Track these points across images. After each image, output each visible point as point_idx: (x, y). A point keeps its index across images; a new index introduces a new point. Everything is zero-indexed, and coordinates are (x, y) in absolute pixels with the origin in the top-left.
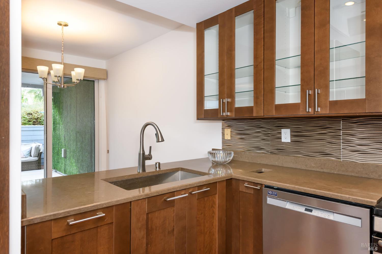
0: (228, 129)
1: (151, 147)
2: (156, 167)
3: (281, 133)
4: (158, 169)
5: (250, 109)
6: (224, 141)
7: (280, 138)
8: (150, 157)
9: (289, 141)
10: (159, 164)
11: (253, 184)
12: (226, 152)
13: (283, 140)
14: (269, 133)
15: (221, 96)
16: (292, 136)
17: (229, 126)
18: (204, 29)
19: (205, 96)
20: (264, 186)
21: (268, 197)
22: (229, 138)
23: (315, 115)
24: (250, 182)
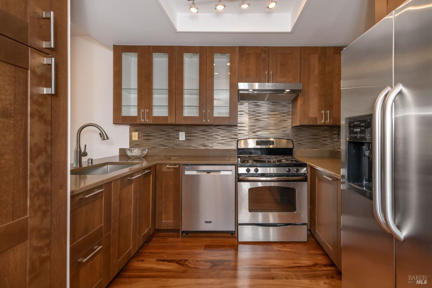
0: (136, 133)
1: (85, 145)
2: (89, 163)
3: (179, 135)
4: (90, 164)
5: (165, 118)
6: (131, 142)
7: (179, 138)
8: (85, 154)
9: (184, 140)
10: (92, 160)
11: (173, 165)
12: (141, 149)
13: (181, 139)
14: (171, 135)
15: (140, 106)
16: (186, 136)
17: (136, 131)
18: (122, 52)
19: (122, 105)
20: (181, 165)
21: (186, 171)
22: (137, 139)
23: (206, 124)
24: (170, 164)
